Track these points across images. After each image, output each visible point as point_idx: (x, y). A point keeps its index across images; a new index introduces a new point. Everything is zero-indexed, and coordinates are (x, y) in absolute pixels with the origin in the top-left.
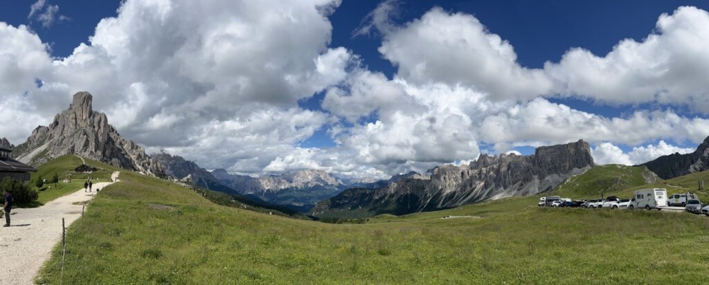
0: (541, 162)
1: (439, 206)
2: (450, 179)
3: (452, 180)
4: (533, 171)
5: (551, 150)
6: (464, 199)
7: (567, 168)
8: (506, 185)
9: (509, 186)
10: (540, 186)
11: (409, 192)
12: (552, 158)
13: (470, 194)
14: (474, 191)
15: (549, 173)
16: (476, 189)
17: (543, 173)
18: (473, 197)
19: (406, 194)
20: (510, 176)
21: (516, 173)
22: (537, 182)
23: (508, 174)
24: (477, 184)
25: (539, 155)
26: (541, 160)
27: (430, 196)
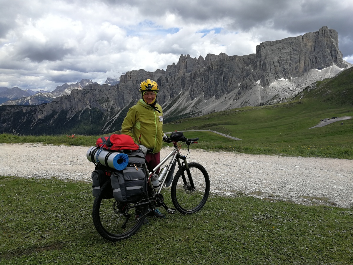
0: (264, 63)
4: (254, 76)
5: (278, 46)
7: (301, 70)
8: (218, 94)
9: (222, 95)
10: (263, 94)
11: (89, 106)
12: (280, 57)
13: (171, 106)
14: (177, 103)
15: (275, 78)
16: (179, 100)
17: (267, 78)
18: (176, 109)
19: (85, 108)
20: (222, 83)
21: (230, 79)
22: (259, 90)
23: (221, 81)
24: (181, 94)
25: (262, 53)
26: (264, 61)
27: (119, 110)
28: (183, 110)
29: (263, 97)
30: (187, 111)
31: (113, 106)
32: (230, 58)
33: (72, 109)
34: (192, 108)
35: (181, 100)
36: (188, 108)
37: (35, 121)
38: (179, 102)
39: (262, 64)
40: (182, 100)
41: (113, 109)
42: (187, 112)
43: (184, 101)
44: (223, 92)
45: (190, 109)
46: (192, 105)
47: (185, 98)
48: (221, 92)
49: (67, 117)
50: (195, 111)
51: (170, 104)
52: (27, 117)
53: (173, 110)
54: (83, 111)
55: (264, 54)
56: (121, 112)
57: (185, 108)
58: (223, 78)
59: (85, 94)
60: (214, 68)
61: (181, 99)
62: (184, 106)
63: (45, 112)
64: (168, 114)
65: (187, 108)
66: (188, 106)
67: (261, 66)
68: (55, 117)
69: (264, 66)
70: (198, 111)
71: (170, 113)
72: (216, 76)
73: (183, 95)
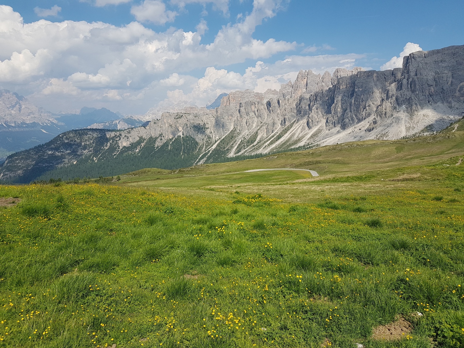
0: (413, 81)
1: (232, 155)
2: (248, 114)
3: (252, 114)
4: (397, 99)
5: (435, 58)
6: (271, 143)
8: (344, 122)
9: (351, 124)
10: (409, 124)
11: (182, 134)
12: (437, 73)
13: (281, 137)
14: (289, 132)
15: (429, 102)
16: (292, 129)
17: (417, 102)
18: (287, 140)
19: (176, 137)
20: (352, 107)
21: (364, 103)
22: (404, 118)
23: (351, 105)
24: (295, 121)
25: (410, 68)
26: (413, 79)
27: (216, 140)
28: (296, 142)
29: (408, 129)
30: (302, 144)
31: (210, 134)
32: (365, 74)
33: (161, 136)
34: (308, 139)
35: (294, 129)
36: (303, 139)
37: (119, 149)
38: (292, 131)
39: (409, 82)
40: (296, 129)
41: (210, 138)
42: (300, 145)
43: (299, 131)
44: (352, 119)
45: (305, 141)
46: (309, 136)
47: (300, 126)
48: (349, 120)
49: (156, 146)
50: (312, 144)
51: (279, 134)
52: (110, 143)
53: (283, 142)
54: (174, 139)
55: (414, 69)
56: (219, 142)
57: (299, 140)
58: (353, 100)
59: (177, 118)
60: (341, 88)
61: (295, 127)
62: (297, 137)
63: (131, 139)
64: (276, 147)
65: (301, 139)
66: (303, 137)
67: (409, 86)
68: (141, 145)
69: (413, 86)
70: (315, 144)
71: (278, 145)
72: (344, 98)
73: (297, 122)
